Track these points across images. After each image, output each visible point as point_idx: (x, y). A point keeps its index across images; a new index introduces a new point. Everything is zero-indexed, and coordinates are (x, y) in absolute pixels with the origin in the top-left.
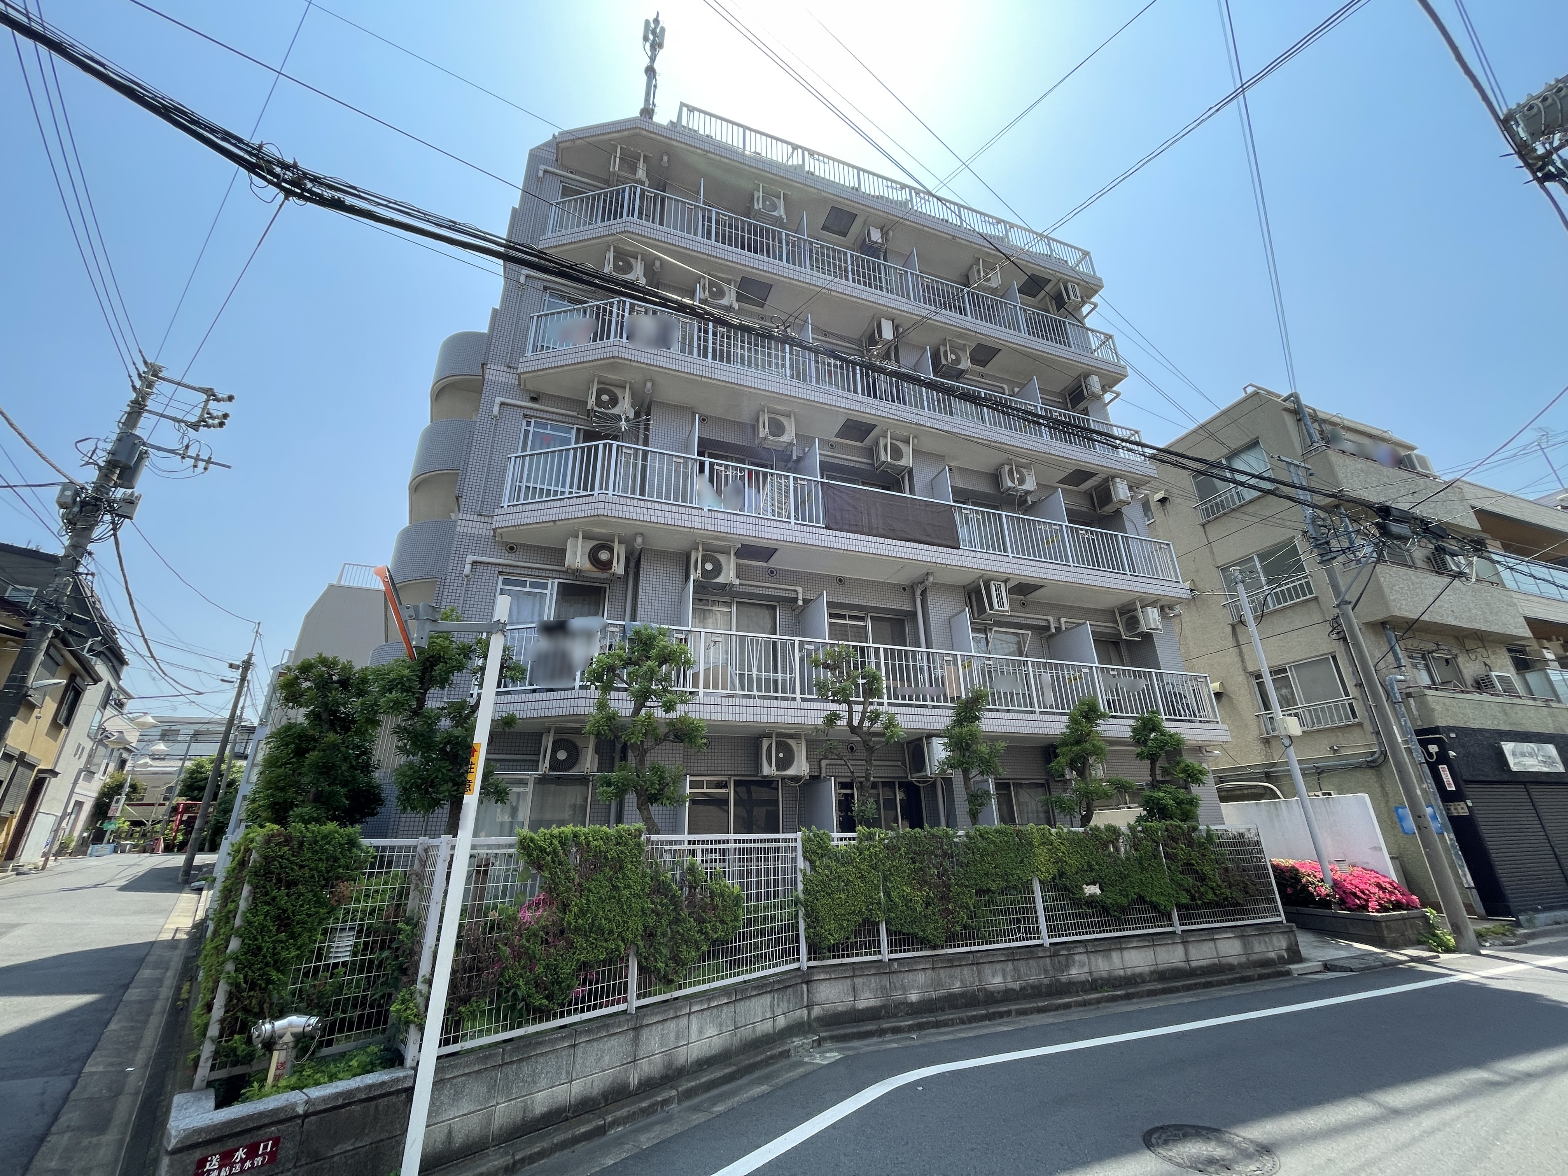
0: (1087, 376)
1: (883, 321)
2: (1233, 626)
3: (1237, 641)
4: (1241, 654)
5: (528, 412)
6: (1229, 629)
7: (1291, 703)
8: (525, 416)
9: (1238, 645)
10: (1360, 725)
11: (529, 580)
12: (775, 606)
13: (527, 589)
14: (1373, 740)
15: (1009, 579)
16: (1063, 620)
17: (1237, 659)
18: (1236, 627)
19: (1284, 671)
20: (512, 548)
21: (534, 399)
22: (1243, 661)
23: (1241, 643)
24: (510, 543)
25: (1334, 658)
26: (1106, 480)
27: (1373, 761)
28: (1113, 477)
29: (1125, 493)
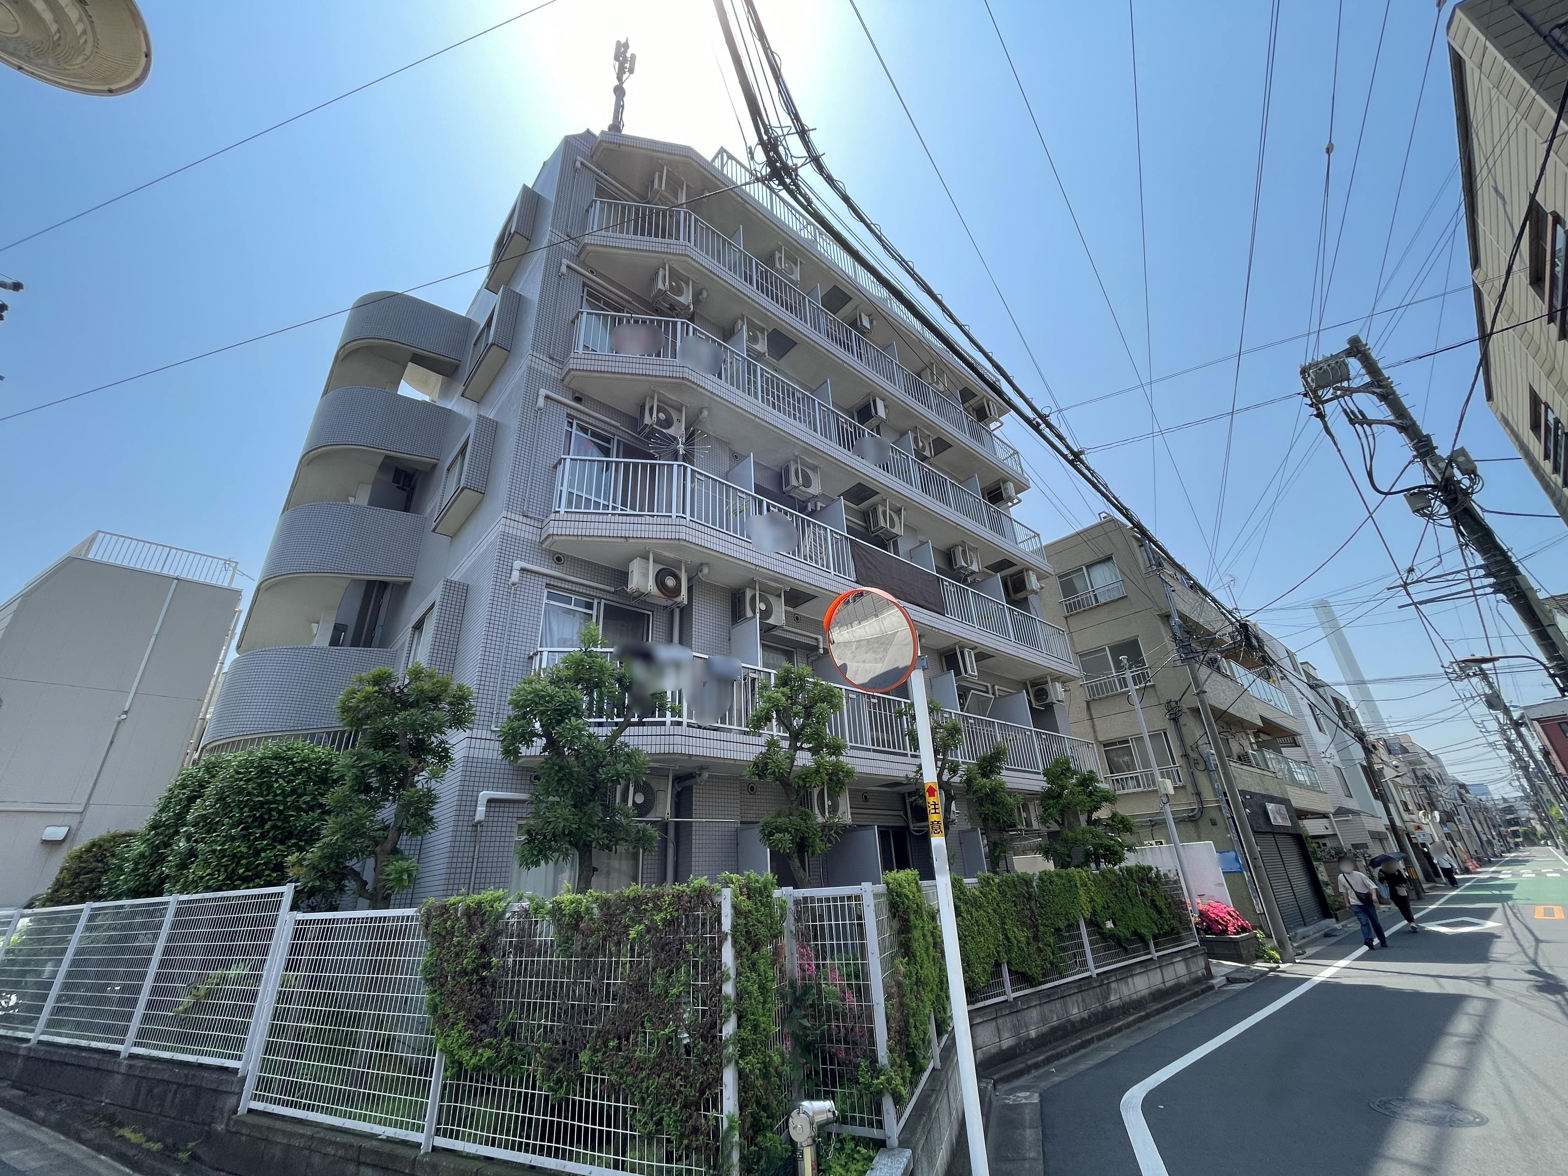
0: (1005, 481)
1: (878, 400)
2: (1088, 703)
3: (1091, 715)
4: (1093, 726)
5: (573, 412)
6: (1084, 705)
7: (1131, 768)
8: (568, 415)
9: (1092, 719)
10: (1184, 787)
11: (574, 597)
12: (792, 652)
13: (572, 607)
14: (1194, 799)
15: (976, 648)
16: (996, 687)
17: (1090, 730)
18: (1092, 705)
19: (1127, 741)
20: (559, 559)
21: (578, 400)
22: (1095, 732)
23: (1094, 717)
24: (557, 553)
25: (1165, 733)
26: (1021, 571)
27: (1193, 816)
28: (1027, 570)
29: (1036, 584)
